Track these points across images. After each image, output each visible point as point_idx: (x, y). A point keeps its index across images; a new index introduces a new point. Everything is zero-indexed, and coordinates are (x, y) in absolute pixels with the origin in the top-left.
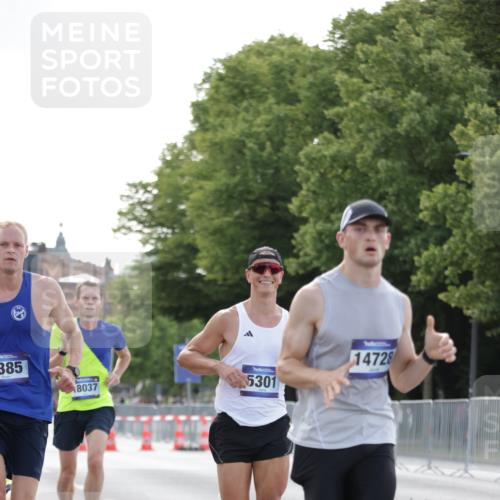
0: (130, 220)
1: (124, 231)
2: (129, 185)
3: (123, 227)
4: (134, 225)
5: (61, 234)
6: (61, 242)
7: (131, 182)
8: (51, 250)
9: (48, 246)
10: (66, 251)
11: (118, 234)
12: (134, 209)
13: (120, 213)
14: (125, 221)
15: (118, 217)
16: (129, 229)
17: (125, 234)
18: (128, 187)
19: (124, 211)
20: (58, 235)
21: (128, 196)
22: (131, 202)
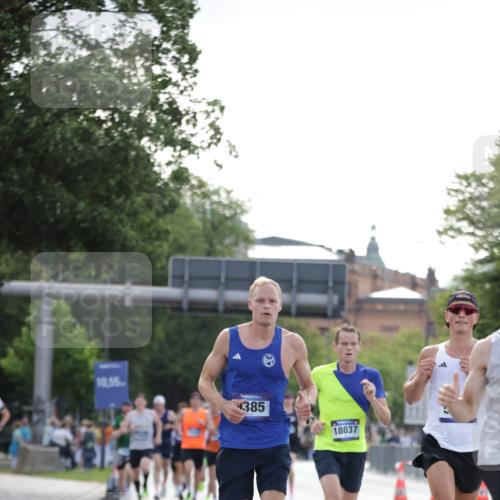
0: (459, 220)
1: (451, 233)
2: (459, 177)
3: (451, 228)
4: (464, 225)
5: (373, 239)
6: (373, 248)
7: (462, 173)
8: (361, 258)
9: (357, 254)
10: (380, 259)
11: (444, 238)
12: (465, 206)
13: (448, 212)
14: (453, 221)
15: (445, 216)
16: (459, 231)
17: (453, 237)
18: (457, 180)
19: (453, 208)
20: (369, 241)
21: (456, 191)
22: (461, 197)
